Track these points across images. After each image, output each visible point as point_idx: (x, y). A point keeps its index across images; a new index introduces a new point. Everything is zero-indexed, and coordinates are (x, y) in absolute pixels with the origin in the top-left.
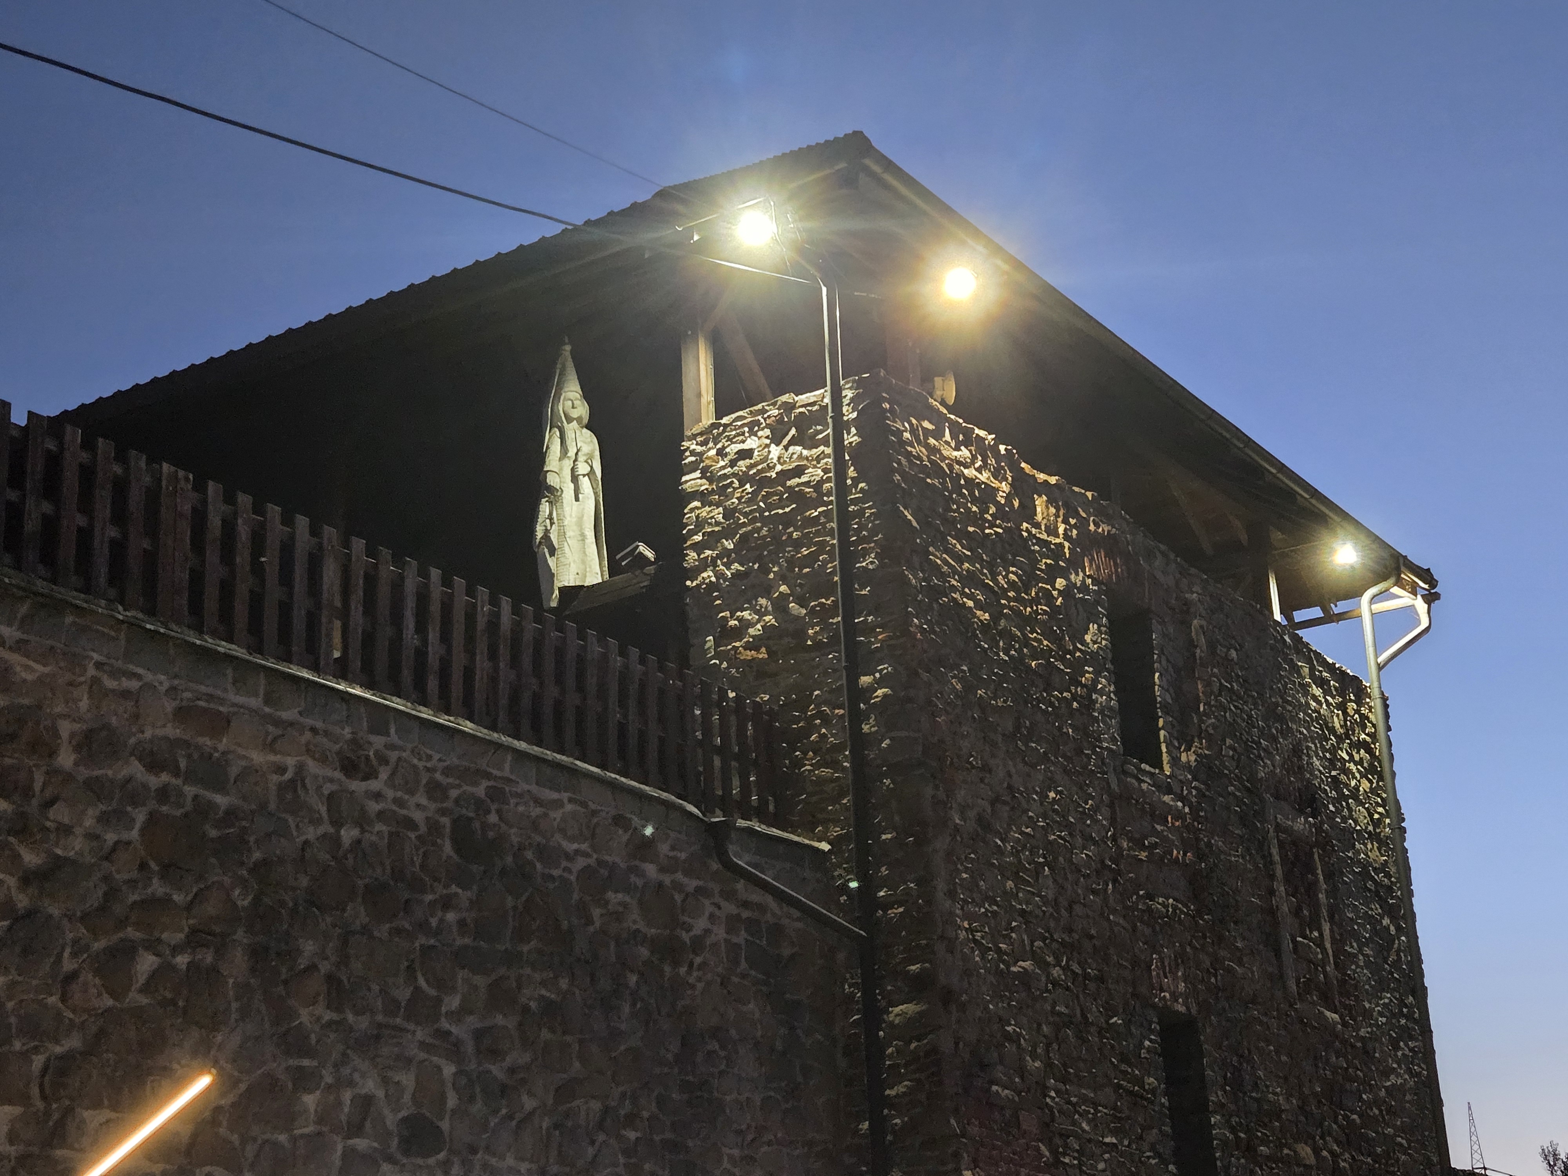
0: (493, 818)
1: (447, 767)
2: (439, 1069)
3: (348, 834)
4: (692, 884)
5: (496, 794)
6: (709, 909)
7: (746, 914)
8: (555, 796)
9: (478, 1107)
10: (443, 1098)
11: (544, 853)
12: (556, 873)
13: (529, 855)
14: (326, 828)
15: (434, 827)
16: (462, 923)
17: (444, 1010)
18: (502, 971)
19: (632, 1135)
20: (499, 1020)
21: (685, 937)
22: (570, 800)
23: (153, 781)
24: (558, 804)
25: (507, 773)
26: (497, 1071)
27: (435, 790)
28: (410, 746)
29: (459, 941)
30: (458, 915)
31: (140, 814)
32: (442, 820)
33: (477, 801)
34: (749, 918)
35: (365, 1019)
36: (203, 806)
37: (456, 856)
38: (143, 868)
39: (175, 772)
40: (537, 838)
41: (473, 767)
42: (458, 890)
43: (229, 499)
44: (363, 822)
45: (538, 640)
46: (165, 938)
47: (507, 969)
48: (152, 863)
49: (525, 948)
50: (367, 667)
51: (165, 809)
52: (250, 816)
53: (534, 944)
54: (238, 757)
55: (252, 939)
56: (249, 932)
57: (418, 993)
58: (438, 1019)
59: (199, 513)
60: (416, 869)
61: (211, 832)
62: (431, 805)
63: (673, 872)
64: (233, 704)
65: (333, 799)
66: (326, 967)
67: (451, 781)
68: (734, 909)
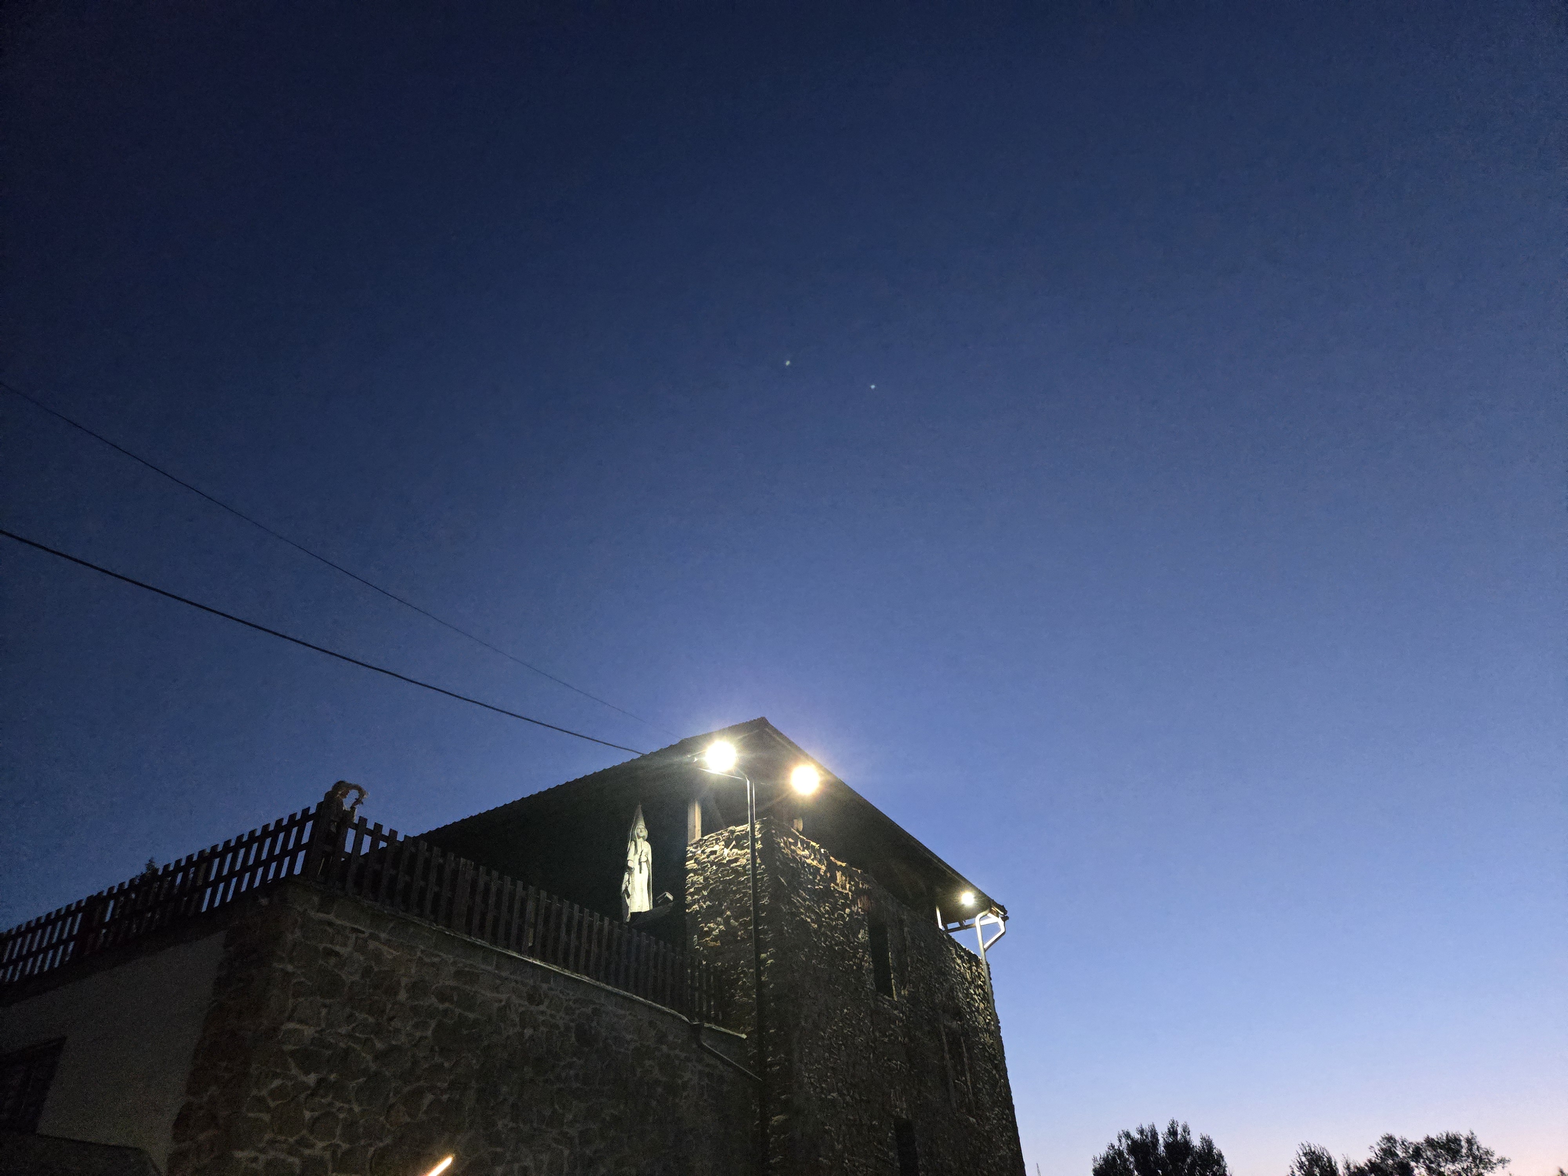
0: (594, 1024)
1: (575, 999)
2: (561, 1152)
3: (528, 1032)
4: (683, 1055)
5: (596, 1012)
6: (691, 1068)
7: (707, 1070)
11: (617, 1042)
12: (622, 1050)
13: (610, 1042)
14: (518, 1029)
15: (568, 1028)
16: (577, 1076)
17: (566, 1121)
18: (594, 1101)
20: (591, 1126)
21: (680, 1082)
22: (629, 1015)
23: (441, 1007)
24: (623, 1017)
25: (602, 1002)
26: (589, 1152)
27: (570, 1010)
28: (558, 989)
29: (575, 1085)
30: (575, 1072)
31: (433, 1023)
32: (571, 1024)
33: (588, 1015)
34: (709, 1072)
35: (528, 1126)
36: (463, 1019)
37: (576, 1043)
38: (431, 1050)
39: (452, 1002)
40: (614, 1034)
41: (587, 999)
42: (576, 1060)
43: (489, 874)
44: (535, 1026)
45: (620, 937)
46: (438, 1085)
47: (596, 1099)
48: (436, 1048)
49: (605, 1089)
50: (543, 951)
51: (445, 1020)
52: (484, 1023)
53: (610, 1086)
54: (481, 995)
55: (479, 1085)
56: (477, 1082)
57: (554, 1112)
58: (562, 1126)
59: (475, 880)
60: (558, 1049)
61: (465, 1032)
62: (567, 1017)
63: (675, 1049)
64: (481, 969)
65: (522, 1015)
66: (512, 1099)
67: (577, 1005)
68: (702, 1068)
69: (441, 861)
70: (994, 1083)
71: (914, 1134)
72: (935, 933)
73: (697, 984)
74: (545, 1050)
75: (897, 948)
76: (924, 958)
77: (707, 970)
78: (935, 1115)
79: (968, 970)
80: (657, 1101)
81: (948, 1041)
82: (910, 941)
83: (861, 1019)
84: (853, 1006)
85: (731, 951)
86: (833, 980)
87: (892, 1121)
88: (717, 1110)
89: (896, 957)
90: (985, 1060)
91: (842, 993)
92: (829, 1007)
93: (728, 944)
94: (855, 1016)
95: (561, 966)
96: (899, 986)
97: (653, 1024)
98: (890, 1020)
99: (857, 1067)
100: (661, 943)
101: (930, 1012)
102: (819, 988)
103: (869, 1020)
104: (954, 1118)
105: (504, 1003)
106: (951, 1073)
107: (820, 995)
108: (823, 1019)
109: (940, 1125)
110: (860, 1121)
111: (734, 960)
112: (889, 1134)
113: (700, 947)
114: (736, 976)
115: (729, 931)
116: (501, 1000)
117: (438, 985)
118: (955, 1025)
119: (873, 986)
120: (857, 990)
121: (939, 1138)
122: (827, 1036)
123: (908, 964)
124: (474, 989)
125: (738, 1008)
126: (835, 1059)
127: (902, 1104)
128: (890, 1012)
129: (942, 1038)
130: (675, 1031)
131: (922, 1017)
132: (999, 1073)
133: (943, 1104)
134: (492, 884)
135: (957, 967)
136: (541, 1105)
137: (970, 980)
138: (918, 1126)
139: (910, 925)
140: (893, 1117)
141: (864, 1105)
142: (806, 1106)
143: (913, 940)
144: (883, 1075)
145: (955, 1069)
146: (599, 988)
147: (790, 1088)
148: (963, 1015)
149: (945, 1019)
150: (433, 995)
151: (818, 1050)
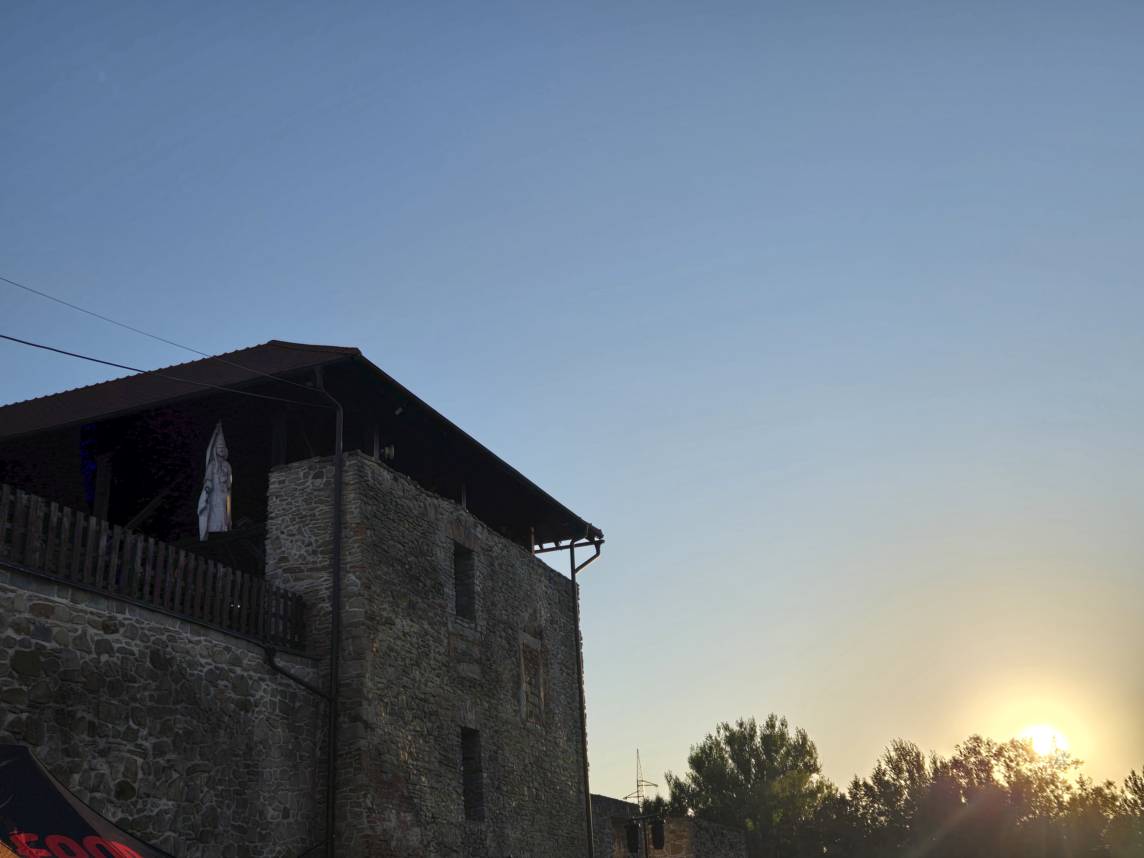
0: (169, 649)
1: (150, 627)
2: (136, 761)
3: (104, 658)
4: (256, 676)
7: (280, 688)
8: (198, 638)
9: (151, 778)
10: (136, 774)
11: (192, 665)
12: (195, 672)
15: (142, 654)
16: (151, 696)
19: (220, 788)
20: (164, 739)
21: (252, 699)
22: (205, 640)
23: (18, 637)
24: (200, 642)
26: (161, 761)
27: (144, 639)
28: (134, 618)
29: (149, 704)
30: (150, 693)
31: (11, 652)
32: (146, 651)
33: (163, 642)
34: (281, 690)
35: (104, 740)
36: (40, 648)
37: (151, 666)
38: (10, 676)
39: (28, 633)
40: (188, 658)
41: (162, 627)
42: (151, 682)
43: (61, 510)
44: (110, 651)
45: (196, 568)
46: (18, 706)
47: (170, 716)
48: (14, 673)
49: (179, 707)
50: (117, 582)
51: (22, 649)
52: (60, 651)
53: (183, 704)
54: (57, 626)
55: (56, 705)
56: (56, 702)
57: (129, 728)
58: (137, 738)
59: (47, 517)
60: (133, 673)
61: (42, 659)
62: (142, 644)
63: (249, 670)
64: (56, 602)
65: (98, 643)
66: (89, 717)
67: (152, 633)
68: (275, 687)
69: (12, 497)
70: (568, 695)
71: (480, 742)
72: (524, 558)
73: (273, 610)
74: (120, 673)
75: (482, 574)
76: (510, 582)
77: (285, 596)
78: (503, 725)
79: (555, 592)
80: (230, 716)
81: (526, 659)
82: (497, 566)
83: (438, 640)
84: (430, 629)
85: (310, 577)
86: (412, 605)
87: (459, 730)
88: (288, 724)
89: (480, 583)
90: (562, 674)
91: (420, 617)
92: (406, 631)
93: (308, 570)
94: (431, 639)
95: (136, 597)
96: (481, 609)
97: (227, 649)
98: (467, 641)
99: (429, 684)
100: (239, 573)
101: (510, 631)
102: (397, 614)
103: (446, 641)
104: (522, 726)
105: (79, 632)
106: (525, 686)
107: (398, 621)
108: (399, 642)
109: (507, 733)
110: (428, 731)
111: (312, 587)
112: (455, 743)
113: (280, 571)
114: (314, 601)
115: (310, 559)
116: (77, 630)
117: (14, 618)
118: (535, 643)
119: (453, 610)
120: (436, 614)
121: (505, 745)
122: (401, 658)
123: (493, 588)
124: (49, 621)
125: (314, 632)
126: (407, 677)
127: (471, 716)
128: (468, 633)
129: (519, 656)
130: (250, 654)
131: (501, 637)
132: (574, 686)
133: (514, 714)
134: (65, 519)
135: (544, 588)
136: (117, 722)
137: (557, 601)
138: (485, 735)
139: (498, 551)
140: (461, 727)
141: (433, 718)
142: (375, 720)
143: (500, 565)
144: (454, 691)
145: (530, 683)
146: (173, 617)
147: (360, 704)
148: (544, 634)
149: (525, 638)
150: (10, 626)
151: (391, 670)
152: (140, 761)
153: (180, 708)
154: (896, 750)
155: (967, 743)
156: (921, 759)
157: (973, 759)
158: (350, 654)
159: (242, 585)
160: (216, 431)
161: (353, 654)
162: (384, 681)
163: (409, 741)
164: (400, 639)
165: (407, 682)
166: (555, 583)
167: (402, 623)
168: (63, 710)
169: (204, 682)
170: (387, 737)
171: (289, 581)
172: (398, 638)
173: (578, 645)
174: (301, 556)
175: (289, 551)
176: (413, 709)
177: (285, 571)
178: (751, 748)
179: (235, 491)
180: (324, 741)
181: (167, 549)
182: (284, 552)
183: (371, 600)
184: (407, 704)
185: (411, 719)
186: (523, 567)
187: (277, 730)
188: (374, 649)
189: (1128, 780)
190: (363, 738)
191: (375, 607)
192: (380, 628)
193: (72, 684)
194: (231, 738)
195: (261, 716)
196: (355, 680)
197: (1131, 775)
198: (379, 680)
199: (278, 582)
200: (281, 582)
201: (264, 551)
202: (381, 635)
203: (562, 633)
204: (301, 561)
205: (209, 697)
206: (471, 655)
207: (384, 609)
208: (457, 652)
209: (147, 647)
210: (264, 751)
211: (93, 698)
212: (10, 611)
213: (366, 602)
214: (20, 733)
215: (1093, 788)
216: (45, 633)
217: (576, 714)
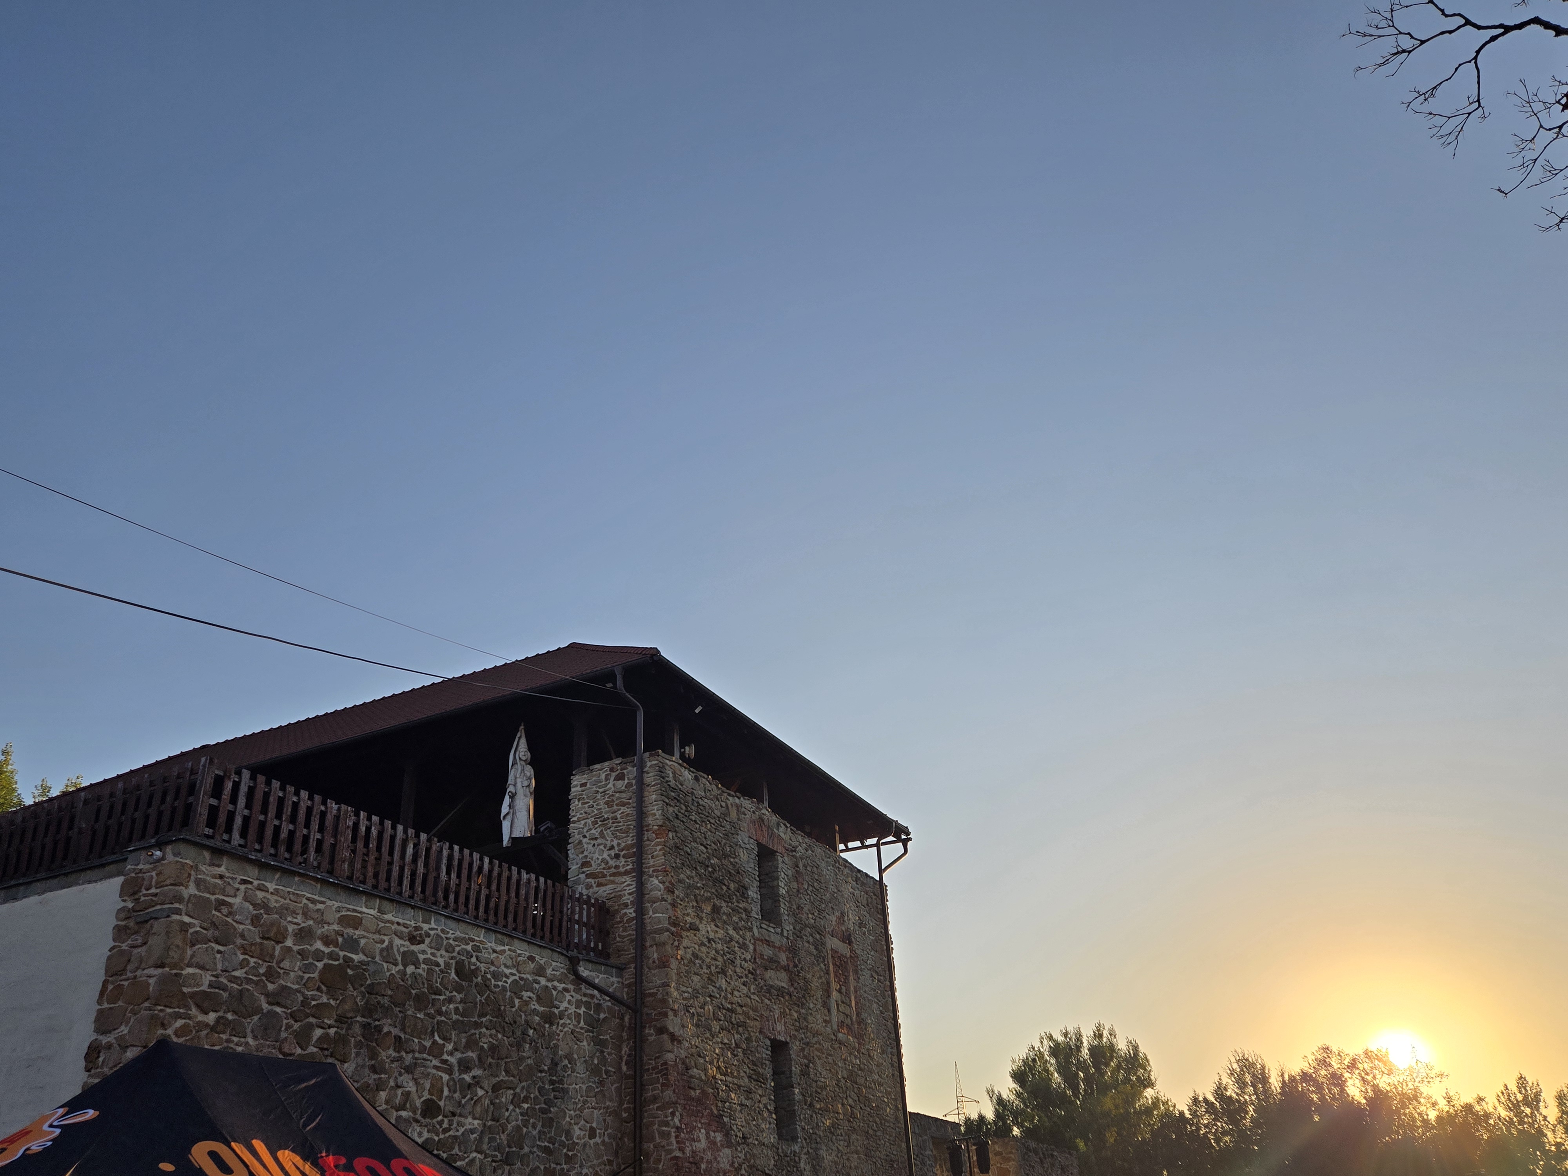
0: (474, 960)
1: (455, 937)
2: (442, 1078)
3: (410, 970)
4: (561, 986)
5: (476, 949)
6: (568, 997)
7: (584, 999)
8: (502, 948)
9: (457, 1095)
10: (442, 1091)
11: (496, 976)
12: (500, 983)
13: (489, 976)
14: (400, 967)
15: (447, 965)
16: (457, 1009)
17: (445, 1050)
18: (473, 1031)
19: (526, 1106)
20: (470, 1054)
21: (556, 1011)
22: (509, 950)
23: (327, 950)
24: (504, 951)
25: (482, 939)
26: (467, 1078)
27: (449, 949)
28: (439, 929)
29: (455, 1017)
30: (455, 1006)
31: (320, 965)
32: (451, 961)
33: (468, 952)
34: (586, 1001)
35: (410, 1055)
36: (347, 960)
37: (456, 978)
38: (319, 989)
39: (336, 945)
40: (493, 968)
41: (467, 936)
42: (456, 994)
43: (369, 819)
44: (416, 964)
45: (500, 875)
46: (326, 1021)
47: (475, 1029)
48: (323, 987)
49: (484, 1020)
50: (423, 891)
51: (331, 962)
52: (368, 964)
53: (488, 1017)
54: (364, 937)
55: (364, 1019)
56: (363, 1016)
57: (435, 1042)
58: (443, 1054)
59: (356, 825)
60: (438, 985)
61: (350, 972)
62: (447, 955)
63: (553, 981)
64: (364, 913)
65: (404, 954)
66: (395, 1031)
67: (457, 943)
68: (579, 997)
69: (323, 808)
70: (880, 1004)
71: (790, 1055)
72: (829, 858)
73: (577, 917)
74: (426, 986)
75: (787, 876)
76: (816, 884)
77: (588, 902)
78: (814, 1037)
79: (863, 893)
80: (535, 1029)
81: (834, 964)
82: (801, 865)
83: (743, 946)
84: (735, 935)
85: (613, 882)
86: (716, 910)
87: (768, 1043)
88: (593, 1036)
89: (785, 885)
90: (873, 981)
91: (725, 922)
92: (711, 937)
93: (610, 876)
94: (736, 945)
95: (441, 906)
96: (786, 912)
97: (531, 959)
98: (774, 947)
99: (736, 993)
100: (542, 880)
101: (818, 936)
102: (701, 919)
103: (751, 947)
104: (834, 1038)
105: (386, 943)
106: (835, 995)
107: (701, 926)
108: (703, 949)
109: (818, 1046)
110: (736, 1044)
111: (616, 892)
112: (764, 1056)
113: (582, 876)
114: (616, 908)
115: (612, 863)
116: (384, 941)
117: (323, 930)
118: (843, 949)
119: (758, 915)
120: (741, 919)
121: (816, 1058)
122: (707, 965)
123: (798, 891)
124: (357, 932)
125: (618, 939)
126: (713, 986)
127: (780, 1027)
128: (775, 938)
129: (828, 962)
130: (554, 964)
131: (808, 942)
132: (886, 994)
133: (824, 1025)
134: (373, 828)
135: (851, 890)
136: (423, 1037)
137: (865, 902)
138: (795, 1047)
139: (802, 851)
140: (770, 1039)
141: (741, 1029)
142: (681, 1031)
143: (805, 866)
144: (762, 1000)
145: (840, 991)
146: (478, 926)
147: (666, 1015)
148: (853, 939)
149: (833, 943)
150: (319, 938)
151: (696, 978)
152: (446, 1077)
153: (486, 1021)
154: (1238, 1061)
155: (1315, 1053)
156: (1267, 1072)
157: (1323, 1072)
158: (654, 962)
159: (545, 891)
160: (518, 735)
161: (657, 962)
162: (690, 990)
163: (717, 1055)
164: (705, 945)
165: (713, 991)
166: (863, 884)
167: (707, 928)
168: (369, 1024)
169: (509, 993)
170: (694, 1050)
171: (591, 886)
172: (703, 944)
173: (889, 951)
174: (603, 860)
175: (592, 855)
176: (720, 1020)
177: (588, 876)
178: (1078, 1060)
179: (539, 795)
180: (629, 1055)
181: (471, 855)
182: (586, 856)
183: (674, 905)
184: (714, 1014)
185: (718, 1030)
186: (829, 868)
187: (581, 1044)
188: (679, 957)
189: (1500, 1095)
190: (669, 1052)
191: (679, 912)
192: (684, 933)
193: (379, 997)
194: (536, 1053)
195: (566, 1029)
196: (660, 989)
197: (1503, 1089)
198: (684, 989)
199: (580, 889)
200: (584, 888)
201: (567, 856)
202: (685, 942)
203: (871, 937)
204: (603, 865)
205: (514, 1009)
206: (779, 962)
207: (688, 915)
208: (763, 959)
209: (452, 958)
210: (569, 1066)
211: (399, 1011)
212: (319, 923)
213: (669, 907)
214: (327, 1049)
215: (1462, 1104)
216: (352, 944)
217: (890, 1025)
